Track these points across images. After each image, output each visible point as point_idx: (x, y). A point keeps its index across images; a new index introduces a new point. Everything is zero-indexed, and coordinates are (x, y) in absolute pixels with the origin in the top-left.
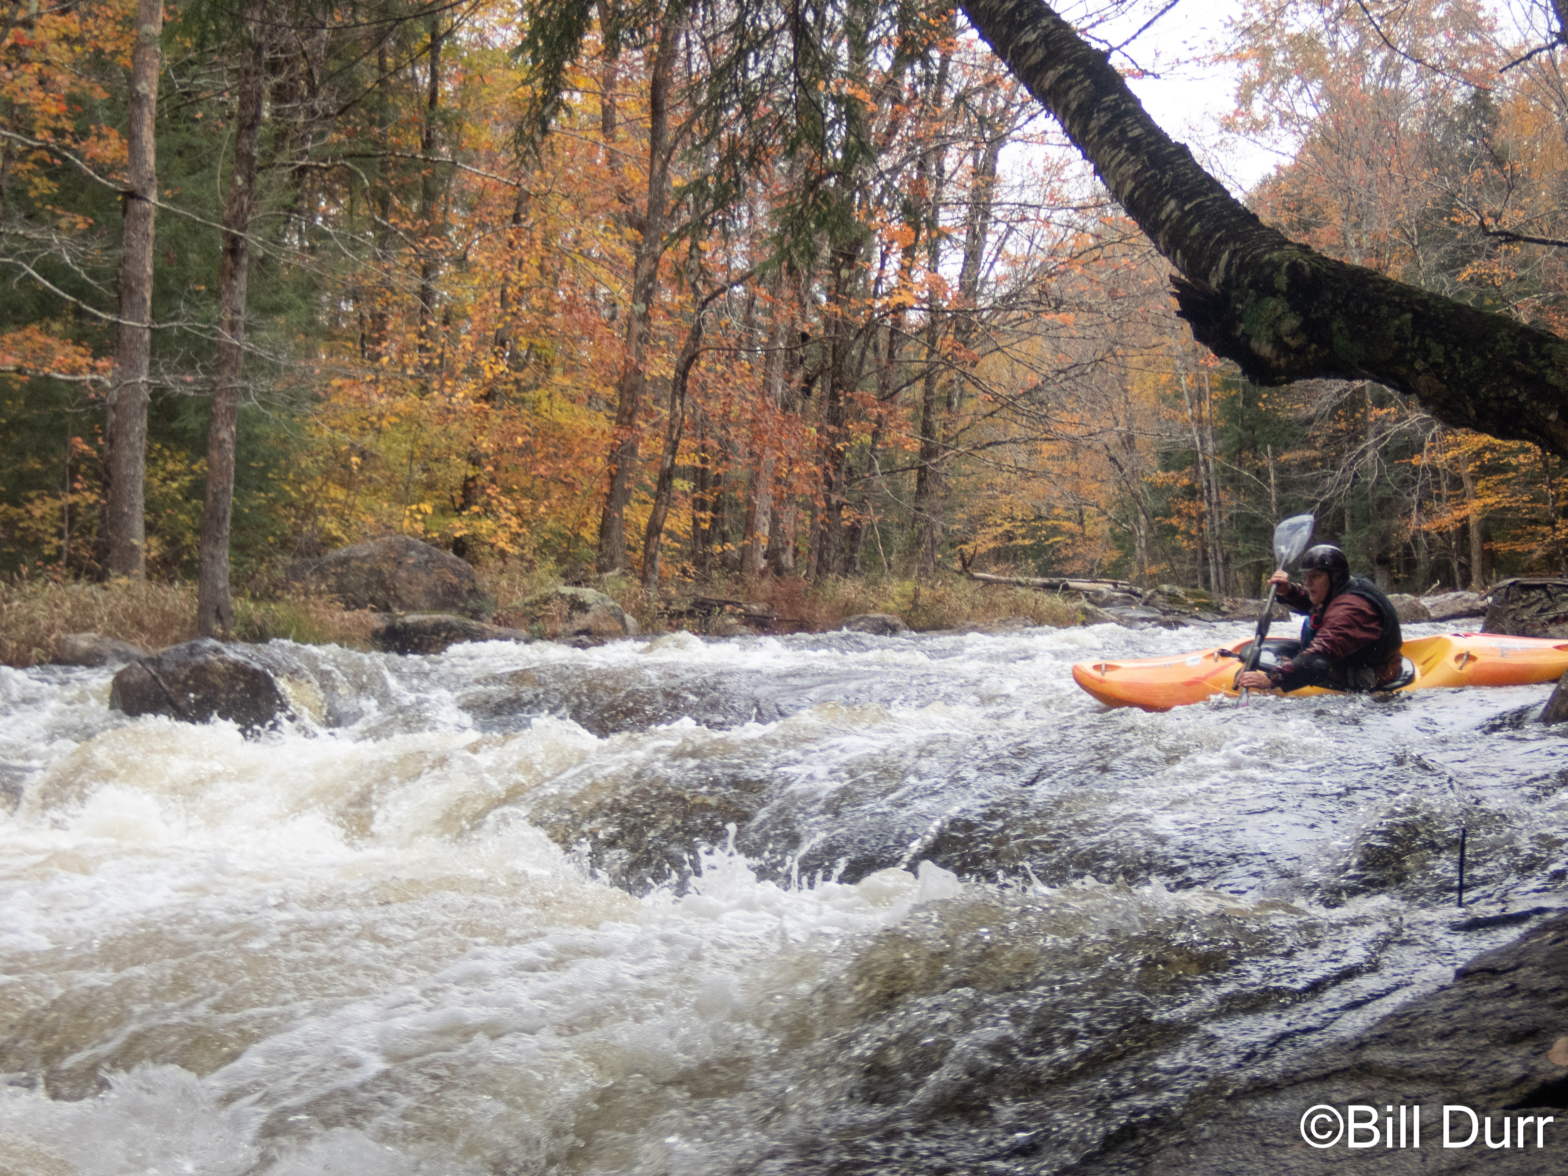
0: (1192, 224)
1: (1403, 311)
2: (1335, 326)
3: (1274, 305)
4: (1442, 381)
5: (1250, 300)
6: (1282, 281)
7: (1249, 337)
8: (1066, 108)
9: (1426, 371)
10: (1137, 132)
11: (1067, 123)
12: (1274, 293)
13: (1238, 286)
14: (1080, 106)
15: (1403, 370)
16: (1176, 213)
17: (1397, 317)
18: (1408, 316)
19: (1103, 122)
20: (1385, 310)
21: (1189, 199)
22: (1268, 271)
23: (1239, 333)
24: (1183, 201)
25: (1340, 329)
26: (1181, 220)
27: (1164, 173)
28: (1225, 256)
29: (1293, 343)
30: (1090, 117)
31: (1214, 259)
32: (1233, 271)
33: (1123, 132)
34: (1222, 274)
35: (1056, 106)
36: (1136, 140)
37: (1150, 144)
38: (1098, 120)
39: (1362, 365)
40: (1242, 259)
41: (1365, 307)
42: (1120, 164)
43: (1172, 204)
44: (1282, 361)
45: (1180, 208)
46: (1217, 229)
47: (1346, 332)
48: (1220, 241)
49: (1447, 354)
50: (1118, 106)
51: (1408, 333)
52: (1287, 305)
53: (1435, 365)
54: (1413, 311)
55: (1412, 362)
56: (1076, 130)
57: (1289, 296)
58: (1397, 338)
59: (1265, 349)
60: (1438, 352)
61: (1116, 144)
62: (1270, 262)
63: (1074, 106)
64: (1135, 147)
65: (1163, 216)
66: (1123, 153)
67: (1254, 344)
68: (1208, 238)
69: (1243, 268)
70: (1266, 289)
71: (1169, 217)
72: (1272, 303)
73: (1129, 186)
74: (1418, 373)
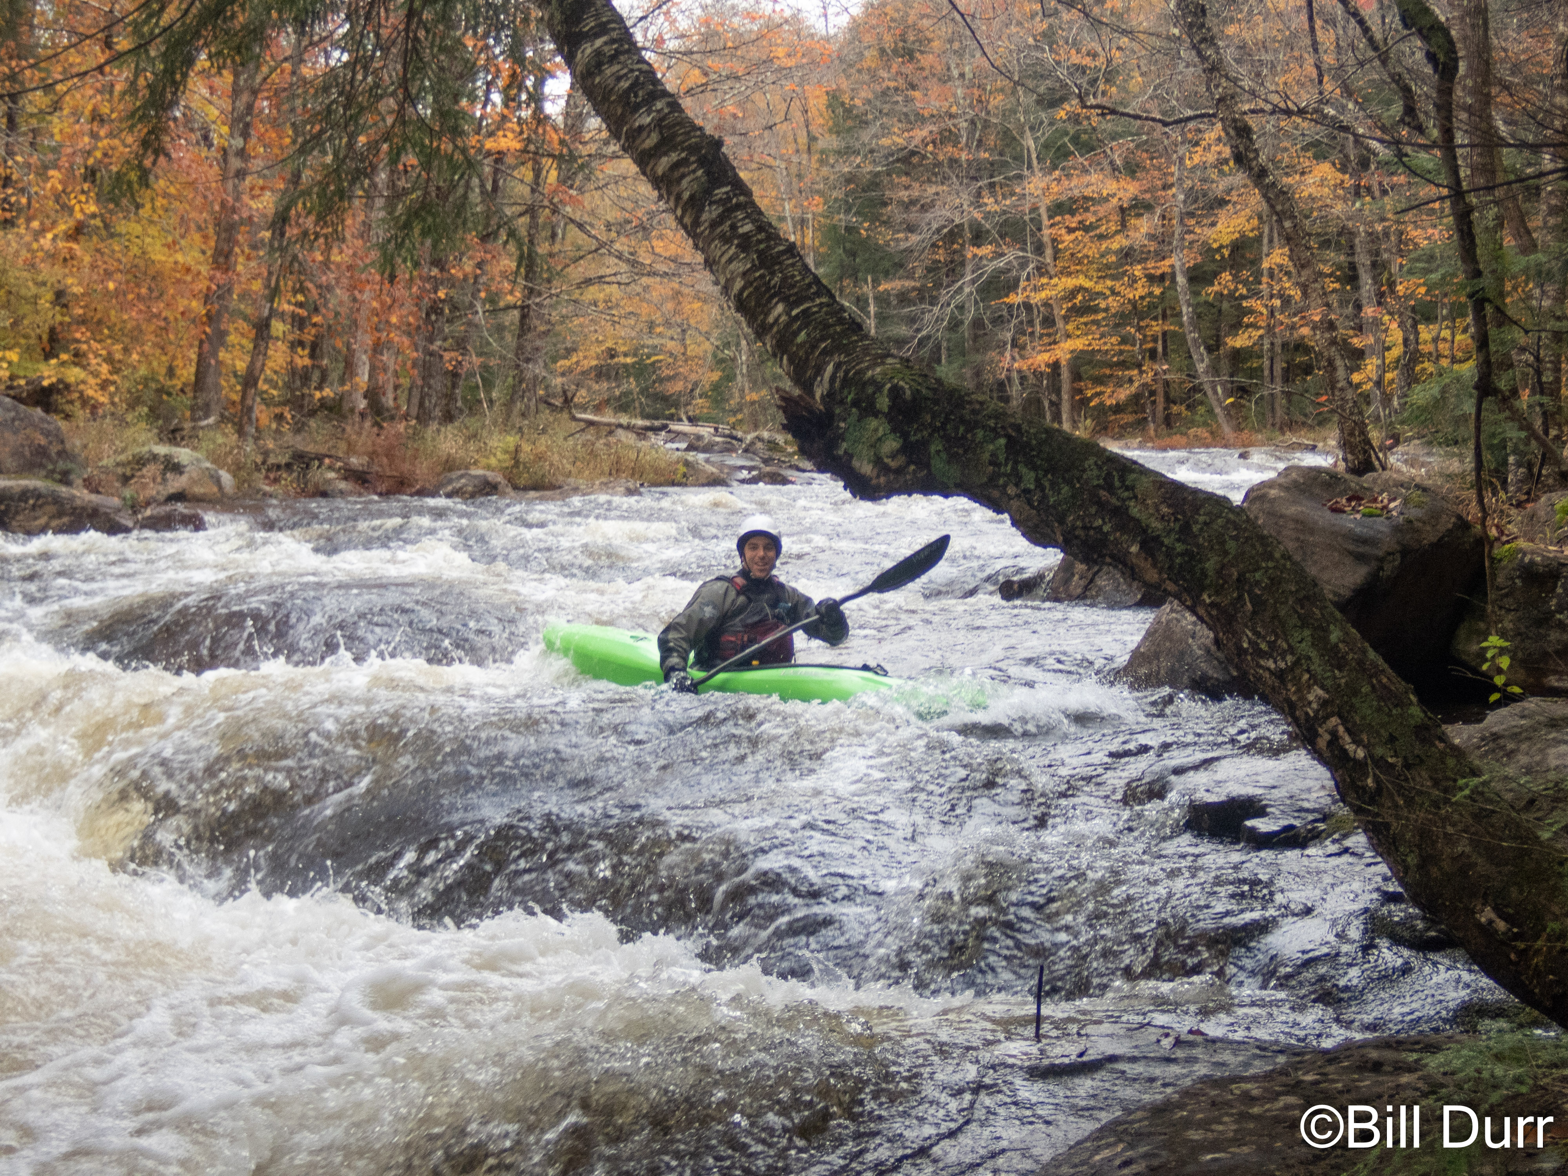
0: (800, 330)
1: (997, 436)
2: (933, 448)
3: (876, 426)
4: (1032, 507)
5: (852, 419)
6: (883, 402)
7: (851, 456)
8: (678, 197)
9: (1018, 496)
10: (747, 228)
11: (679, 212)
12: (876, 414)
13: (842, 402)
14: (692, 197)
15: (996, 494)
16: (784, 318)
17: (992, 441)
18: (1002, 441)
19: (714, 215)
20: (980, 434)
21: (797, 304)
22: (870, 390)
23: (841, 452)
24: (791, 305)
25: (938, 452)
26: (788, 325)
27: (773, 274)
28: (830, 368)
29: (893, 464)
30: (701, 210)
31: (819, 370)
32: (837, 384)
33: (734, 227)
34: (826, 385)
35: (669, 193)
36: (746, 236)
37: (760, 242)
38: (710, 213)
39: (957, 486)
40: (847, 372)
41: (962, 429)
42: (730, 261)
43: (780, 308)
44: (882, 480)
45: (788, 314)
46: (823, 339)
47: (944, 456)
48: (825, 352)
49: (1037, 480)
50: (729, 199)
51: (1002, 458)
52: (888, 427)
53: (1026, 491)
54: (1008, 437)
55: (1005, 486)
56: (687, 220)
57: (890, 417)
58: (991, 463)
59: (866, 468)
60: (1029, 478)
61: (726, 240)
62: (873, 381)
63: (686, 195)
64: (745, 244)
65: (771, 319)
66: (733, 250)
67: (856, 463)
68: (814, 347)
69: (846, 382)
70: (868, 409)
71: (777, 320)
72: (873, 423)
73: (739, 284)
74: (1010, 498)
